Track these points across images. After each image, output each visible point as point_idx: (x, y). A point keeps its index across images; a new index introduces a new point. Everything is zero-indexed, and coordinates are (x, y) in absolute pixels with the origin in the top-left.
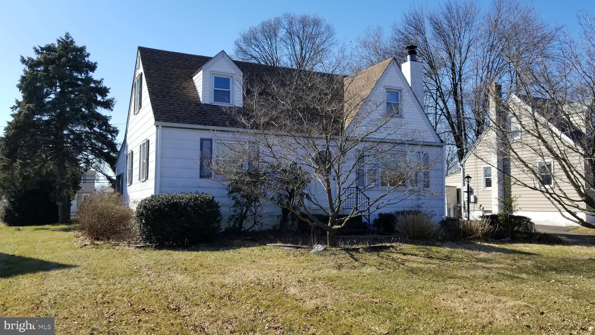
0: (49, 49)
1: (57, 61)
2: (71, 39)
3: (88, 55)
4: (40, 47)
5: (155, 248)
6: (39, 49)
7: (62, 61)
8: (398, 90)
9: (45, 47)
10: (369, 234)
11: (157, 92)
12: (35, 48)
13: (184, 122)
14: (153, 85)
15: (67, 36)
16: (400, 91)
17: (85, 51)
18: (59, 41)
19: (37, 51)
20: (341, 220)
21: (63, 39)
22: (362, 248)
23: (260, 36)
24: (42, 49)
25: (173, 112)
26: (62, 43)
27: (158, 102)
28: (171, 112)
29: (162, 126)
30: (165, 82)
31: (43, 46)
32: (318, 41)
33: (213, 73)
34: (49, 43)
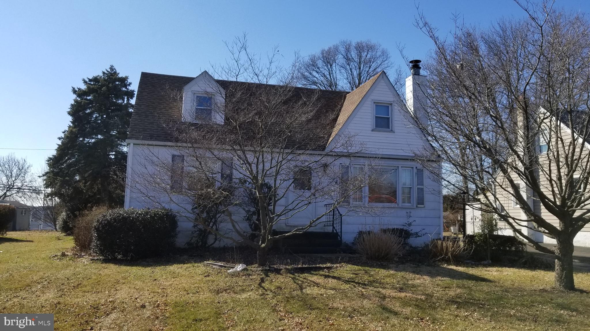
0: (96, 80)
1: (99, 90)
2: (114, 70)
3: (130, 84)
4: (88, 78)
5: (103, 261)
6: (87, 80)
7: (102, 90)
8: (389, 104)
9: (92, 79)
10: (340, 253)
11: (142, 113)
12: (84, 80)
13: (156, 140)
14: (140, 106)
15: (112, 68)
16: (391, 104)
17: (127, 80)
18: (104, 73)
19: (85, 82)
20: (275, 238)
21: (108, 71)
22: (285, 269)
23: (320, 63)
24: (90, 80)
25: (149, 130)
26: (107, 74)
27: (139, 121)
28: (148, 130)
29: (134, 144)
30: (153, 103)
31: (91, 78)
32: (374, 66)
33: (195, 92)
34: (95, 75)
